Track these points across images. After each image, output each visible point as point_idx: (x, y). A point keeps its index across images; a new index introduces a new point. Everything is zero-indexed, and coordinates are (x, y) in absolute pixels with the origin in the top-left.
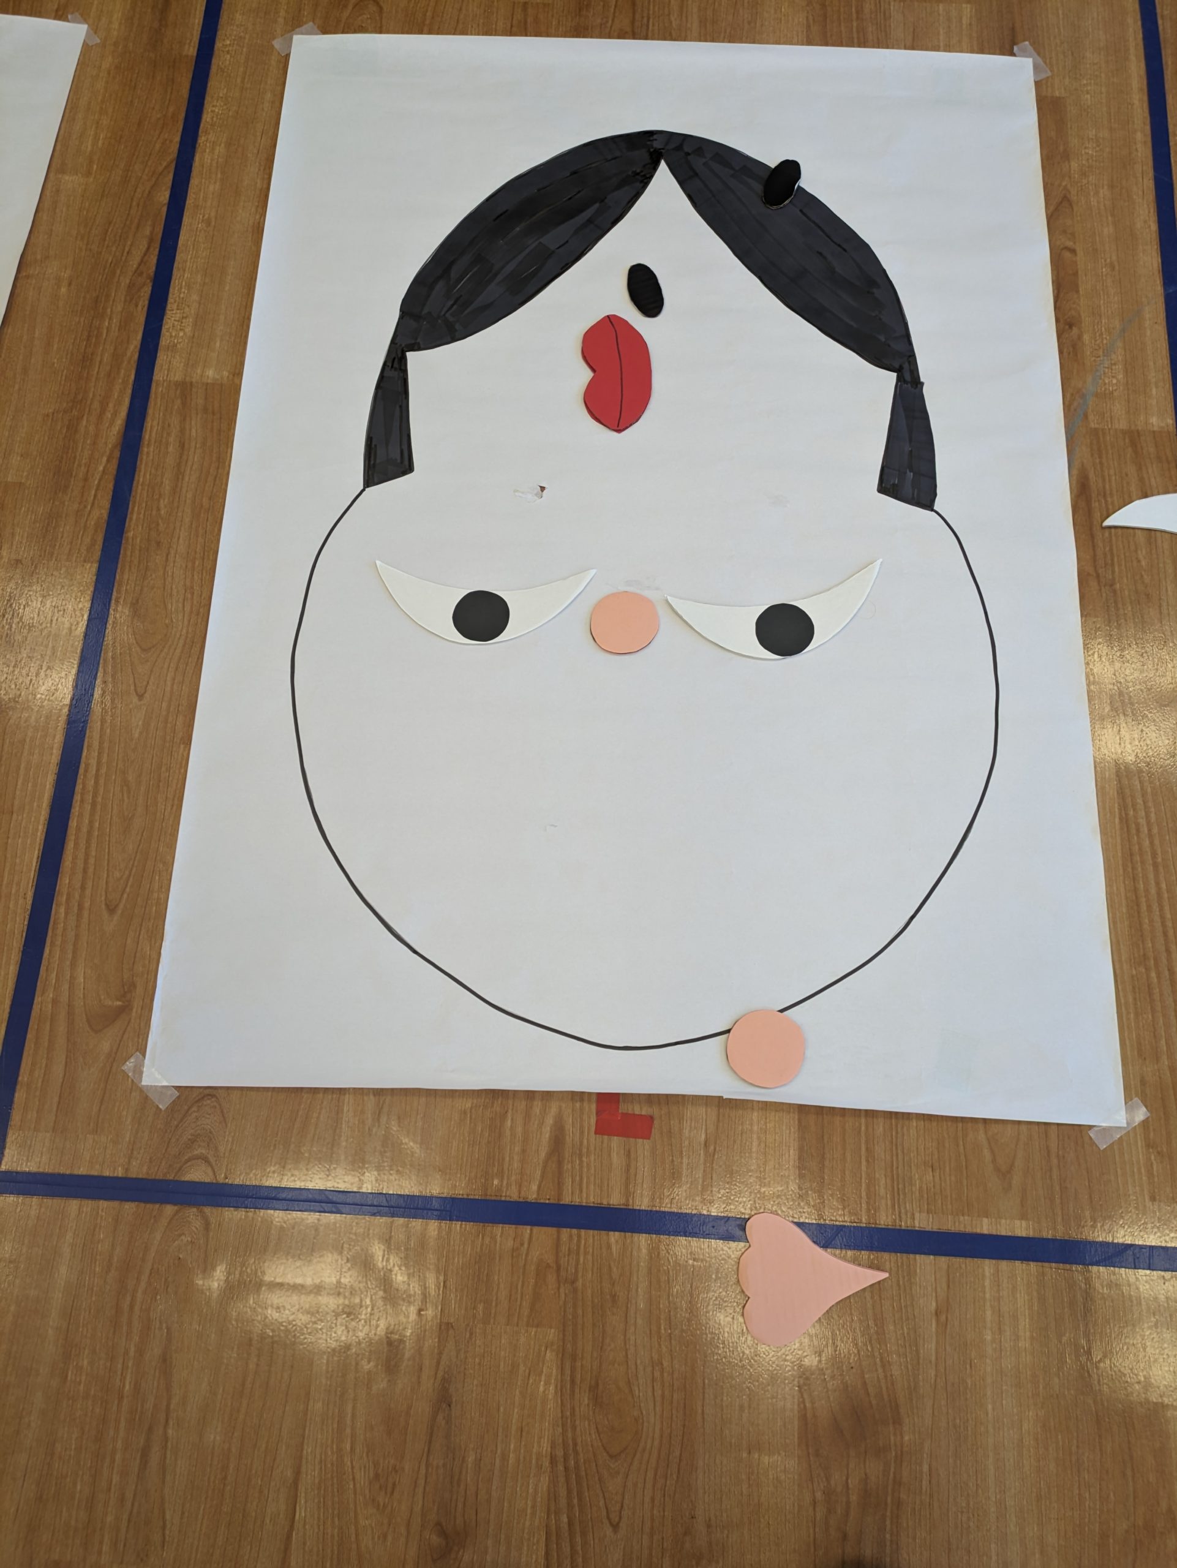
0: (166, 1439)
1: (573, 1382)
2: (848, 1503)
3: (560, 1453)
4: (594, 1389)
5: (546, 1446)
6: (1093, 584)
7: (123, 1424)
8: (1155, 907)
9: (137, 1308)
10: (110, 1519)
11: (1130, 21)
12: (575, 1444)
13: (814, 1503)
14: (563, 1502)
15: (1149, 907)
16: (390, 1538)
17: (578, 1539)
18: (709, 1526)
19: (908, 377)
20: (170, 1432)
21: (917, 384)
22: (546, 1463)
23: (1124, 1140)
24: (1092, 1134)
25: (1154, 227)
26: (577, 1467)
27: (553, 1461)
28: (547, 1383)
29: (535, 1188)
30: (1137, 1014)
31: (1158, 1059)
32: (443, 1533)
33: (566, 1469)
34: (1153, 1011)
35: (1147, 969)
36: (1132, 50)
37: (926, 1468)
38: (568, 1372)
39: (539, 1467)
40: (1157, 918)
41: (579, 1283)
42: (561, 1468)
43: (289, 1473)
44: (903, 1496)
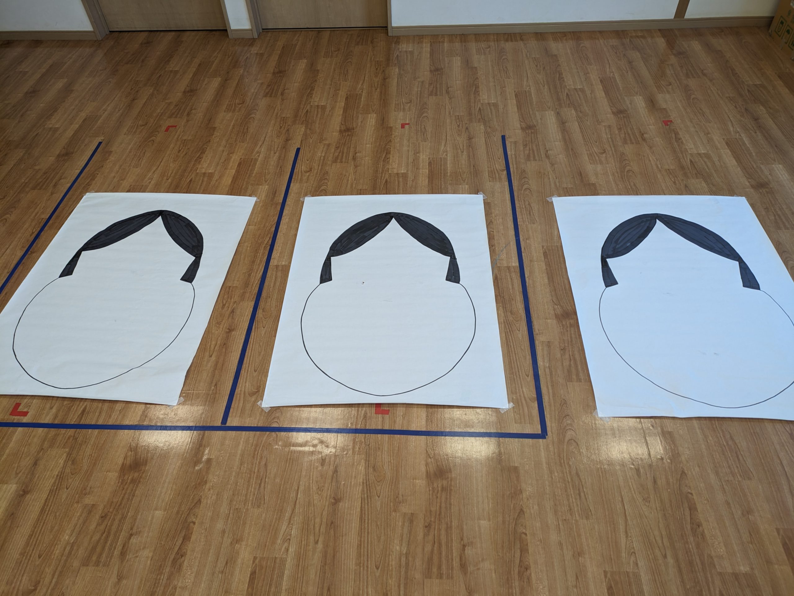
0: (265, 481)
1: (368, 466)
2: (438, 490)
3: (365, 481)
4: (374, 467)
5: (361, 480)
6: (499, 297)
7: (255, 478)
8: (515, 362)
9: (259, 454)
10: (251, 498)
11: (506, 187)
12: (369, 479)
13: (429, 490)
14: (366, 492)
15: (514, 362)
16: (321, 501)
17: (369, 500)
18: (403, 496)
19: (453, 257)
20: (266, 480)
21: (455, 259)
22: (361, 484)
23: (508, 411)
24: (500, 410)
25: (513, 226)
26: (369, 484)
27: (363, 483)
28: (362, 467)
29: (359, 426)
30: (511, 385)
31: (516, 394)
32: (334, 498)
33: (366, 485)
34: (515, 384)
35: (513, 375)
36: (507, 193)
37: (458, 482)
38: (367, 464)
39: (360, 484)
40: (516, 365)
41: (370, 446)
42: (365, 485)
43: (296, 488)
44: (452, 488)
